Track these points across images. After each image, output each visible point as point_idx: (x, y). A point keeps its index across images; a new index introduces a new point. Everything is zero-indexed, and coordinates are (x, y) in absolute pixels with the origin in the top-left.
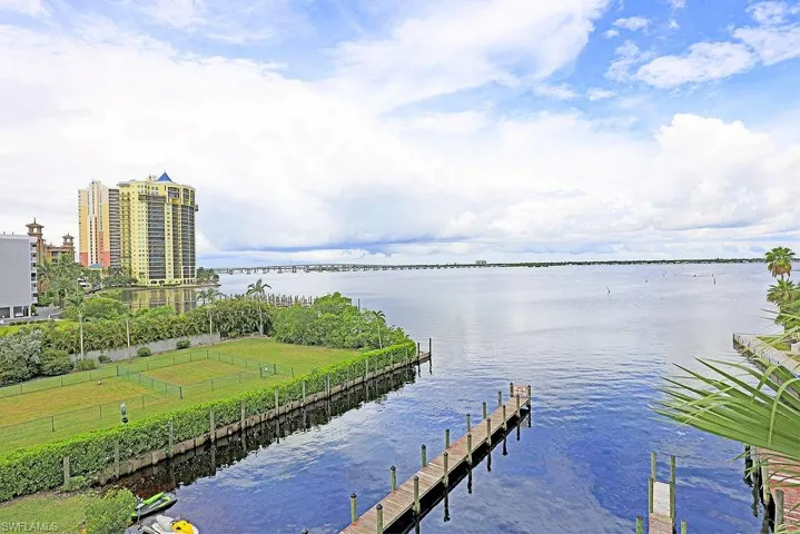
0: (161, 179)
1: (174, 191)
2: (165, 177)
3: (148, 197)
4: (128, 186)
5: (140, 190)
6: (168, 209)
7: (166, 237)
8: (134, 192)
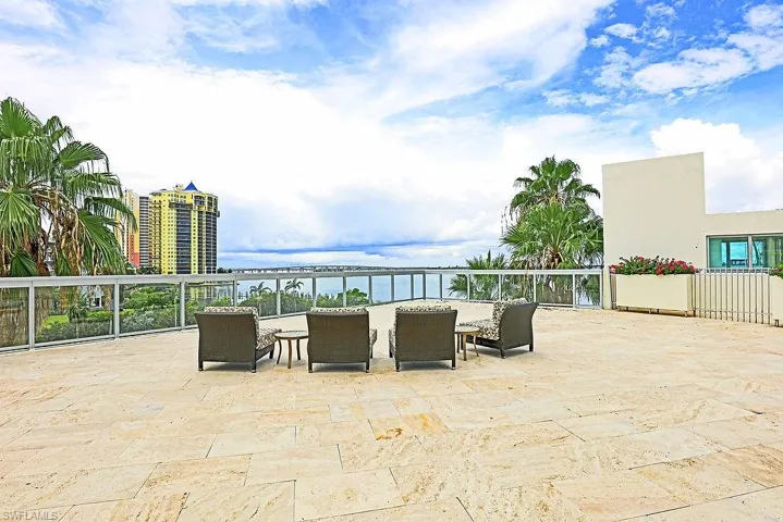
0: (188, 188)
1: (199, 199)
2: (191, 187)
3: (177, 205)
4: (160, 195)
5: (170, 198)
6: (194, 215)
7: (192, 240)
8: (165, 200)
